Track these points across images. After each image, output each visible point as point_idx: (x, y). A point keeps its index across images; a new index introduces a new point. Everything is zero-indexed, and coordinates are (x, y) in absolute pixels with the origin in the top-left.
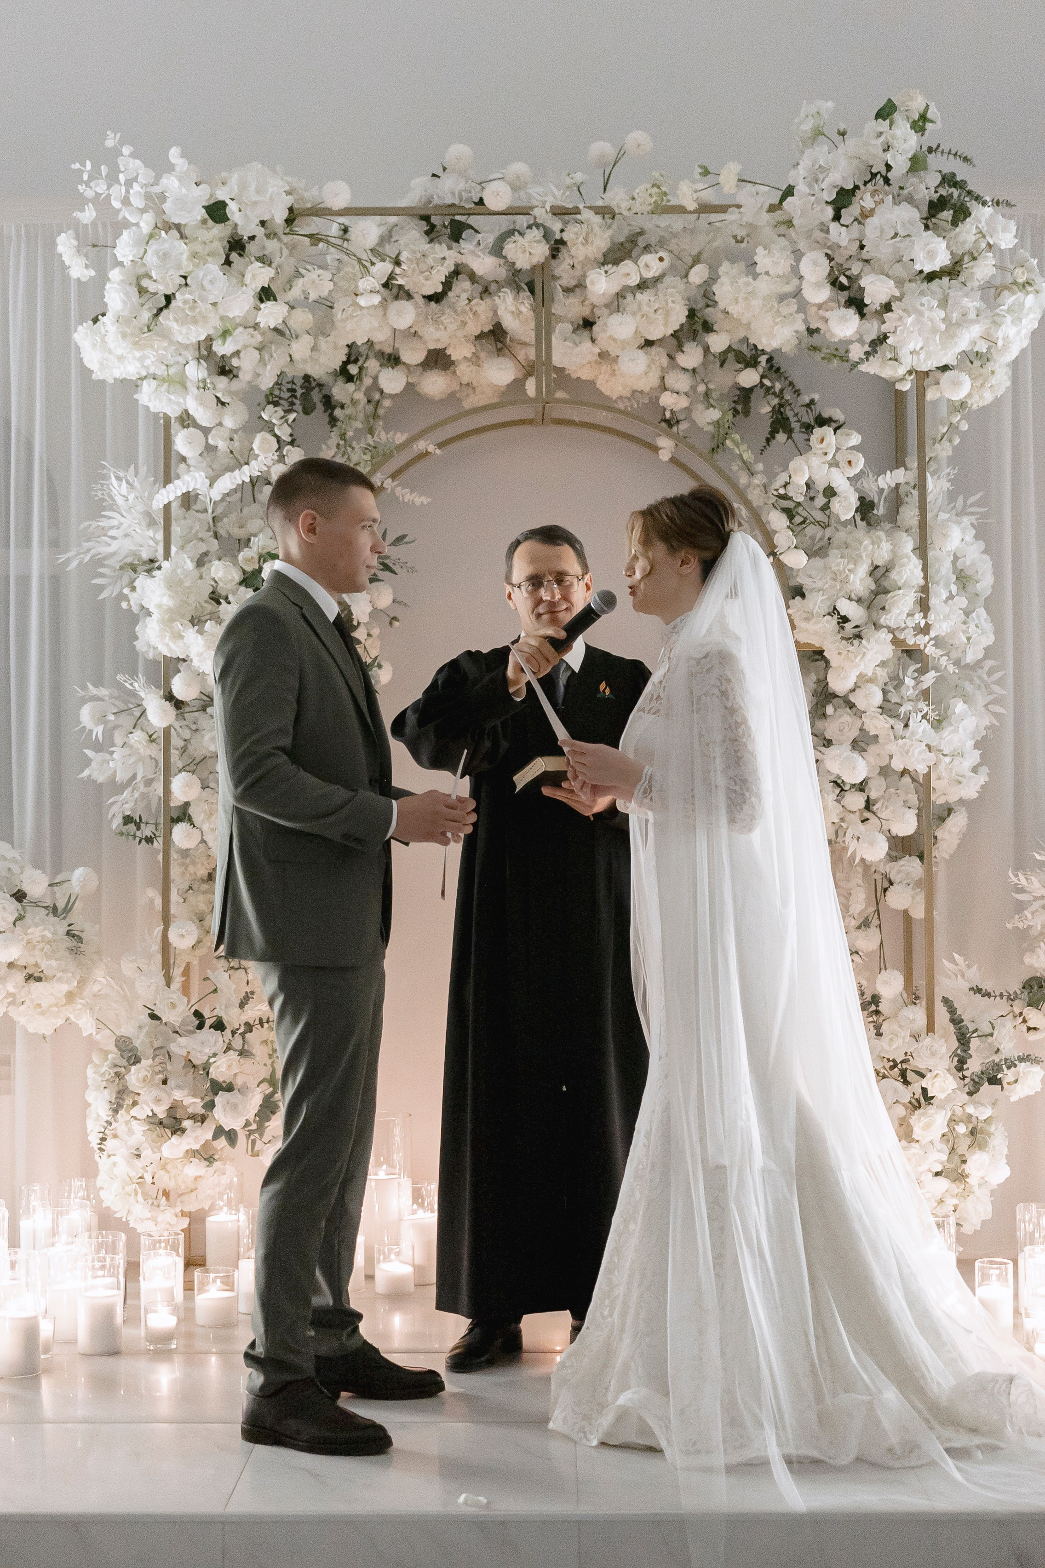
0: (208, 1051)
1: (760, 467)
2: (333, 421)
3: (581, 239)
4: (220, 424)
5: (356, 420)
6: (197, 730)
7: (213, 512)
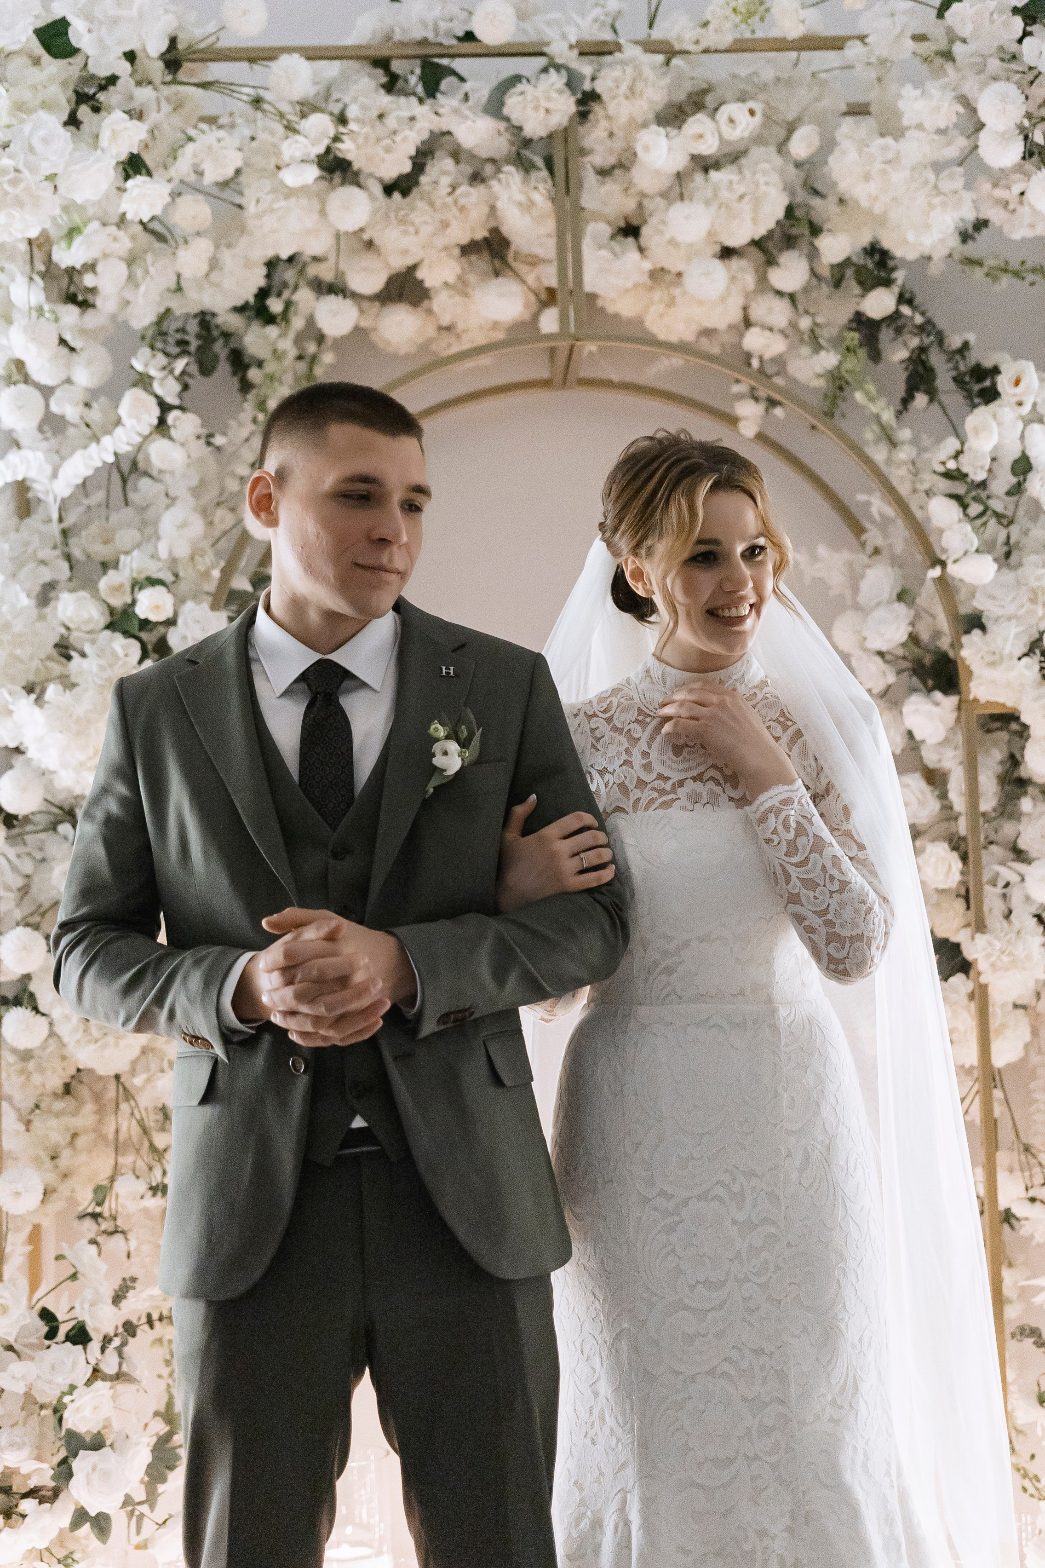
0: (62, 1382)
1: (905, 434)
2: (246, 386)
3: (624, 88)
4: (69, 381)
5: (281, 382)
6: (43, 860)
7: (61, 520)
